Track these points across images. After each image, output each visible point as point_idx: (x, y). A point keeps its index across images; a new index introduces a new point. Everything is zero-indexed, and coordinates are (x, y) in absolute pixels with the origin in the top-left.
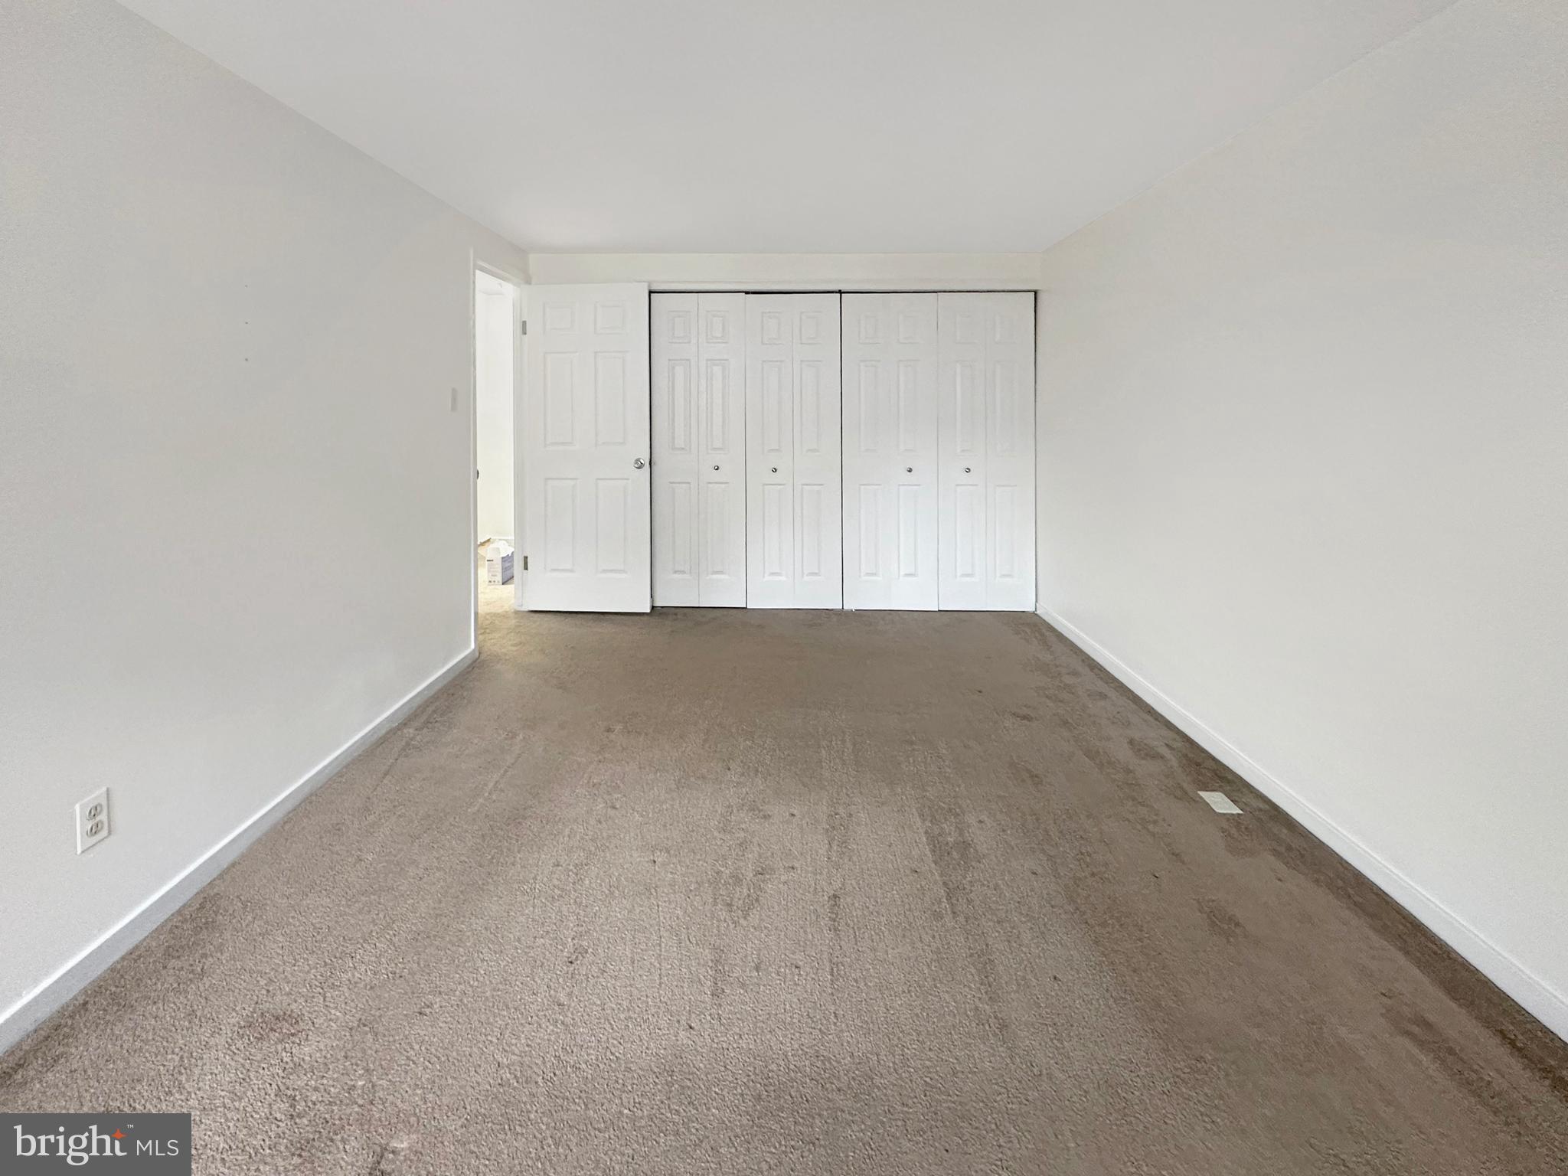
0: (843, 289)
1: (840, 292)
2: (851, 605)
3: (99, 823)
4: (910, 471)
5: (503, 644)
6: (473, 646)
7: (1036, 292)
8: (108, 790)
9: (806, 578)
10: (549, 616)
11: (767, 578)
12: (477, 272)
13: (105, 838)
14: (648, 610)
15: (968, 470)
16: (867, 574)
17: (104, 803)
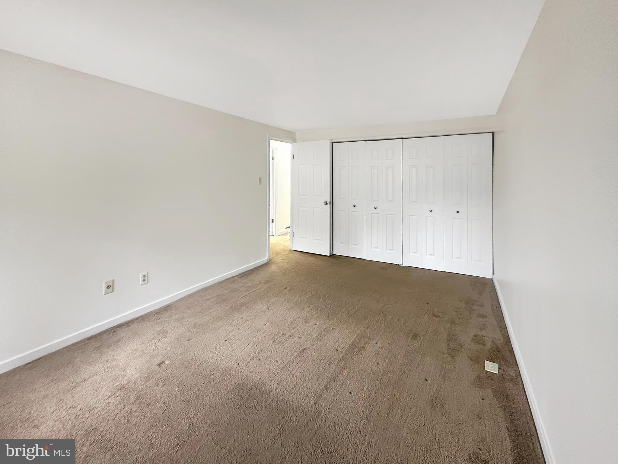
0: (403, 137)
1: (402, 138)
2: (405, 264)
3: (145, 279)
4: (431, 211)
5: (279, 259)
6: (267, 258)
7: (493, 133)
8: (148, 273)
9: (387, 251)
10: (298, 252)
11: (372, 249)
12: (270, 140)
13: (146, 283)
14: (329, 255)
15: (458, 212)
16: (413, 252)
17: (146, 275)
